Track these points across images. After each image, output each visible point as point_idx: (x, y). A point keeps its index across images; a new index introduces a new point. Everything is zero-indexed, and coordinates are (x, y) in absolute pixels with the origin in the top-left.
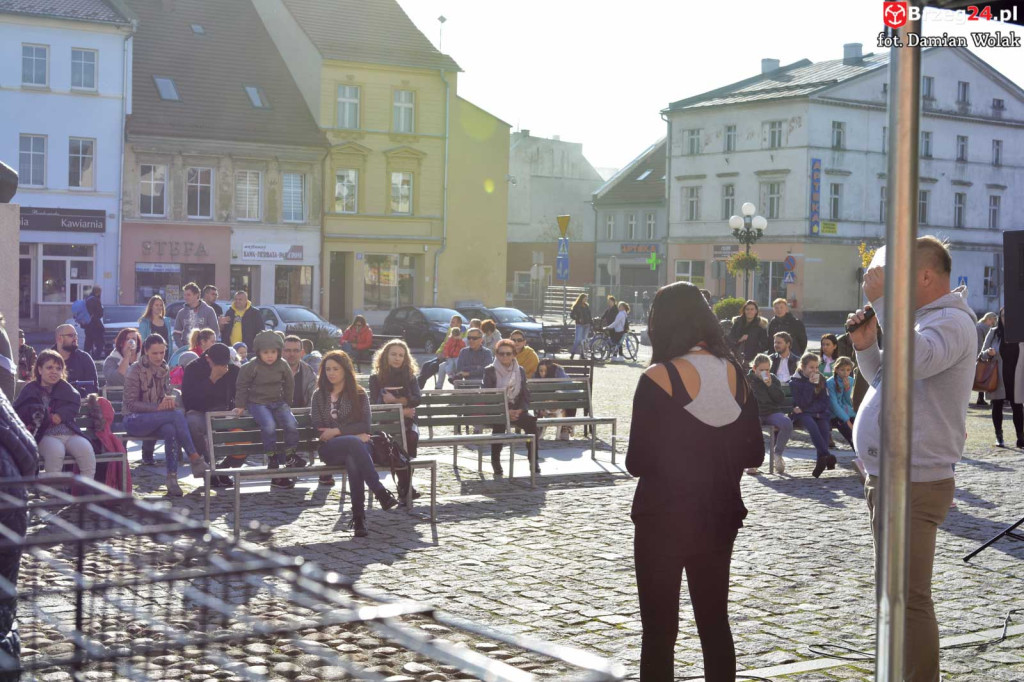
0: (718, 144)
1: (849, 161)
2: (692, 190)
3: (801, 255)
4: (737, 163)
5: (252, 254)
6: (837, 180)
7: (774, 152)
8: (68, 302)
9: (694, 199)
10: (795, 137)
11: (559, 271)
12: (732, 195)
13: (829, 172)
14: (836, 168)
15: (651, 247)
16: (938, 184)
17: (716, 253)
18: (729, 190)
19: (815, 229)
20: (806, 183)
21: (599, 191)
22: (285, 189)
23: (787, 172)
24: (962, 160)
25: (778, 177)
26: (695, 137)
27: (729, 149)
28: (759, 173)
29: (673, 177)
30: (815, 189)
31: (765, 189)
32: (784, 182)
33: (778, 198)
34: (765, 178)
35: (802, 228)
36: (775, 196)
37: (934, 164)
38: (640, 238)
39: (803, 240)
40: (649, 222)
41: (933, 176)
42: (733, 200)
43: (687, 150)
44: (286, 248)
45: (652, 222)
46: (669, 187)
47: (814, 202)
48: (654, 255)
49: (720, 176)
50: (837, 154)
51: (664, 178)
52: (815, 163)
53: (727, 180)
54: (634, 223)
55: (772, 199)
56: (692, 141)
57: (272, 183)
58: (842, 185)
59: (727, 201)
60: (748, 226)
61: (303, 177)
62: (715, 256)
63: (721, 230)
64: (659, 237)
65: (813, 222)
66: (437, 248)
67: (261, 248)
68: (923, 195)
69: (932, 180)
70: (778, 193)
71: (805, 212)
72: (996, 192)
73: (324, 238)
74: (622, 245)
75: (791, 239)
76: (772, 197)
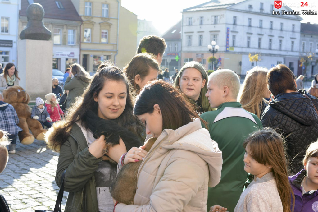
0: (198, 22)
1: (238, 28)
2: (189, 36)
3: (223, 57)
4: (204, 28)
5: (58, 55)
6: (234, 34)
7: (215, 25)
9: (190, 39)
10: (222, 21)
12: (202, 38)
13: (232, 32)
14: (234, 30)
15: (175, 54)
17: (197, 56)
18: (201, 37)
19: (227, 49)
20: (225, 35)
22: (69, 34)
23: (219, 31)
24: (271, 29)
25: (217, 33)
26: (190, 20)
27: (201, 24)
28: (211, 32)
29: (183, 32)
30: (228, 37)
31: (212, 37)
32: (218, 35)
34: (212, 33)
35: (224, 49)
37: (263, 30)
38: (172, 51)
39: (224, 52)
40: (175, 46)
41: (263, 33)
42: (202, 40)
43: (188, 24)
44: (69, 53)
45: (177, 46)
46: (182, 36)
47: (227, 41)
48: (177, 56)
49: (198, 32)
50: (234, 26)
51: (181, 32)
52: (228, 30)
53: (200, 34)
54: (171, 46)
56: (190, 21)
57: (65, 32)
58: (236, 36)
59: (200, 40)
60: (213, 48)
61: (74, 30)
62: (196, 57)
63: (198, 49)
64: (179, 51)
65: (227, 47)
66: (115, 53)
67: (61, 53)
68: (260, 39)
69: (263, 35)
70: (216, 38)
71: (225, 44)
72: (281, 39)
73: (81, 50)
74: (167, 53)
75: (220, 52)
76: (214, 39)
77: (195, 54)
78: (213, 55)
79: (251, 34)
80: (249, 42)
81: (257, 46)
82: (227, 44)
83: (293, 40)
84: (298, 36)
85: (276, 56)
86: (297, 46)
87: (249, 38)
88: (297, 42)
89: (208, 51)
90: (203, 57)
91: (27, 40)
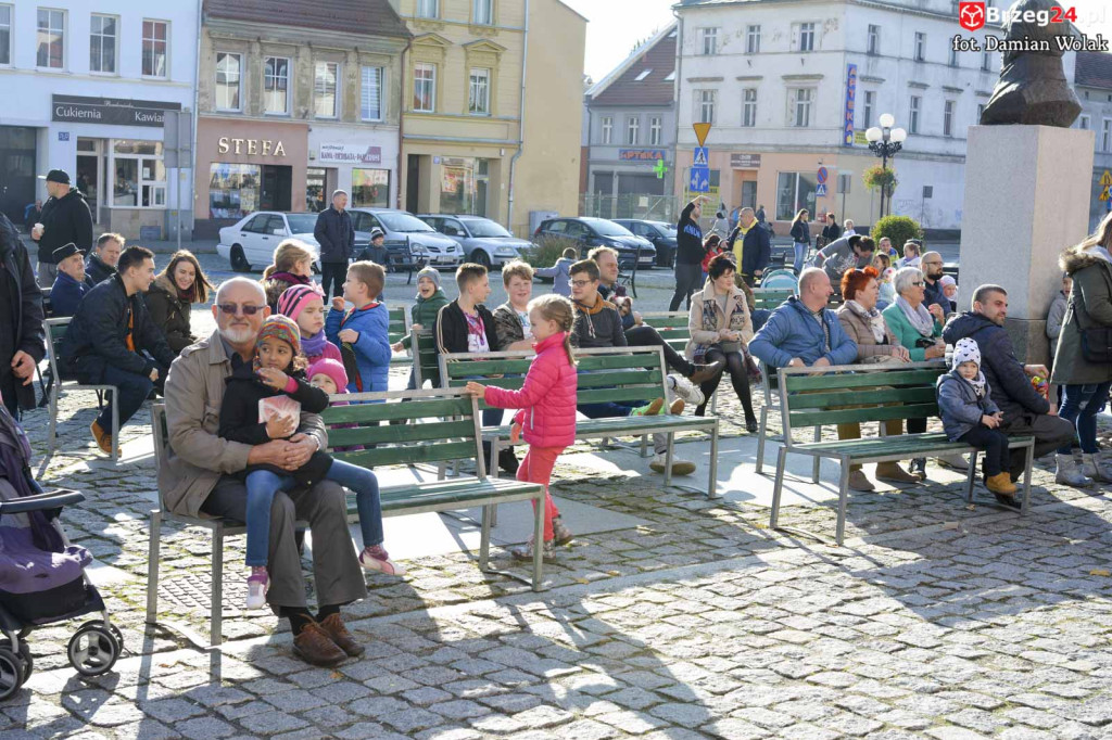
0: (738, 45)
1: (883, 68)
2: (705, 93)
3: (834, 167)
4: (759, 65)
5: (329, 156)
6: (870, 87)
7: (805, 56)
8: (140, 205)
9: (708, 104)
10: (830, 40)
12: (754, 100)
13: (865, 79)
14: (870, 74)
15: (653, 155)
16: (963, 94)
17: (734, 162)
18: (751, 95)
19: (849, 139)
20: (842, 90)
21: (594, 92)
22: (363, 84)
23: (820, 77)
25: (810, 83)
26: (711, 36)
28: (787, 78)
29: (684, 77)
30: (850, 96)
31: (794, 95)
32: (816, 88)
33: (808, 105)
34: (795, 83)
35: (837, 138)
36: (804, 103)
37: (961, 73)
38: (642, 142)
39: (837, 150)
40: (653, 127)
41: (959, 87)
42: (755, 107)
43: (700, 49)
44: (364, 150)
45: (657, 127)
46: (679, 90)
47: (849, 110)
48: (660, 162)
49: (740, 79)
50: (871, 60)
51: (672, 77)
52: (851, 68)
53: (748, 84)
54: (635, 127)
55: (800, 107)
56: (707, 40)
57: (351, 77)
58: (875, 92)
59: (747, 107)
60: (886, 138)
61: (380, 71)
62: (733, 165)
63: (741, 137)
65: (847, 133)
66: (514, 152)
67: (339, 148)
68: (949, 105)
69: (959, 91)
70: (808, 99)
71: (839, 121)
73: (402, 139)
74: (620, 151)
75: (821, 149)
76: (801, 103)
77: (728, 155)
78: (885, 161)
79: (924, 86)
80: (915, 114)
81: (940, 130)
82: (849, 121)
87: (915, 101)
89: (776, 146)
90: (758, 165)
91: (1041, 126)
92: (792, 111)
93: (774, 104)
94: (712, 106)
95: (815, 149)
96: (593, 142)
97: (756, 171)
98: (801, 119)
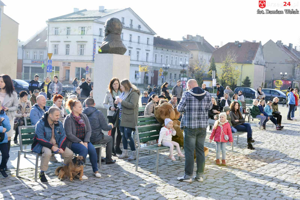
0: (65, 32)
2: (55, 45)
3: (91, 66)
4: (70, 38)
6: (100, 45)
7: (82, 36)
9: (56, 48)
10: (89, 32)
11: (48, 70)
12: (69, 47)
13: (98, 43)
14: (100, 41)
15: (41, 62)
17: (63, 64)
18: (68, 46)
20: (92, 45)
21: (24, 44)
23: (86, 42)
24: (130, 41)
25: (84, 43)
26: (57, 30)
27: (68, 34)
28: (78, 42)
29: (49, 41)
30: (94, 47)
31: (79, 46)
32: (85, 45)
34: (80, 43)
35: (91, 58)
36: (82, 49)
37: (124, 42)
38: (38, 59)
39: (91, 62)
42: (69, 49)
43: (54, 33)
45: (42, 54)
46: (48, 44)
47: (94, 51)
48: (43, 64)
49: (65, 42)
50: (100, 37)
51: (46, 41)
52: (95, 39)
53: (67, 43)
54: (36, 54)
55: (81, 50)
56: (56, 31)
59: (67, 49)
62: (63, 65)
63: (65, 58)
64: (44, 59)
65: (94, 56)
70: (83, 48)
71: (91, 54)
72: (138, 50)
74: (32, 61)
75: (87, 61)
76: (81, 49)
77: (62, 63)
82: (94, 54)
83: (148, 52)
84: (151, 48)
85: (134, 66)
86: (151, 58)
88: (151, 54)
89: (75, 60)
90: (70, 65)
91: (114, 54)
92: (79, 51)
93: (74, 49)
94: (57, 49)
95: (85, 61)
96: (24, 58)
97: (69, 67)
98: (82, 53)
